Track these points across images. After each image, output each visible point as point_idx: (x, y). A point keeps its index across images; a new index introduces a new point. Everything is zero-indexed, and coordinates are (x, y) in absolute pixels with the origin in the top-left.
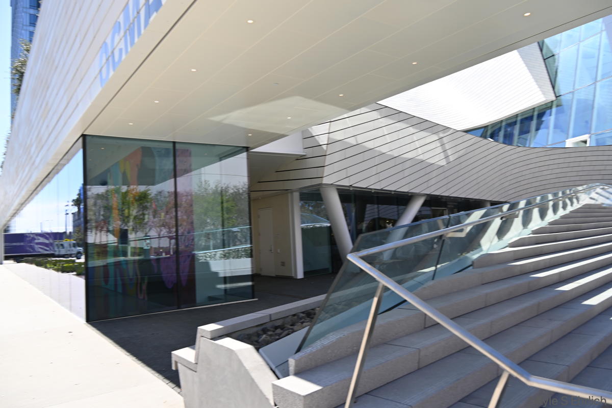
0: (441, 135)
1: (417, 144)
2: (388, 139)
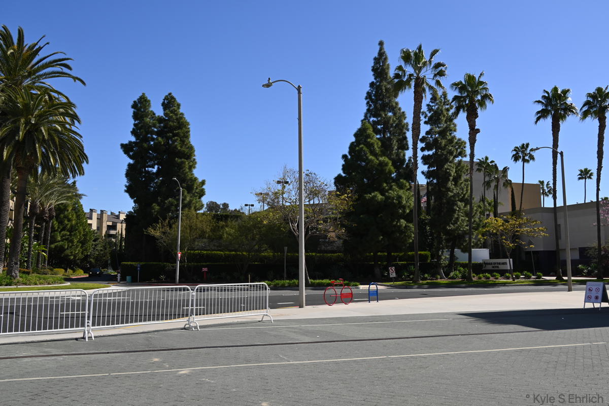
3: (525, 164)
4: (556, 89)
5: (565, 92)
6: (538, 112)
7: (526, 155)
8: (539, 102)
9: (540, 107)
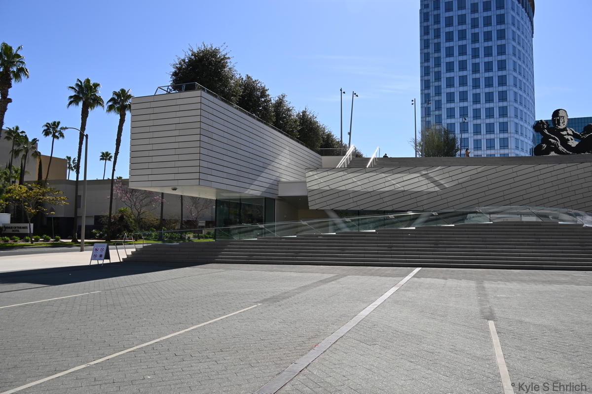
0: (424, 173)
1: (394, 182)
2: (359, 183)
3: (55, 139)
4: (88, 81)
5: (96, 85)
6: (71, 97)
7: (56, 132)
8: (72, 88)
9: (73, 93)
